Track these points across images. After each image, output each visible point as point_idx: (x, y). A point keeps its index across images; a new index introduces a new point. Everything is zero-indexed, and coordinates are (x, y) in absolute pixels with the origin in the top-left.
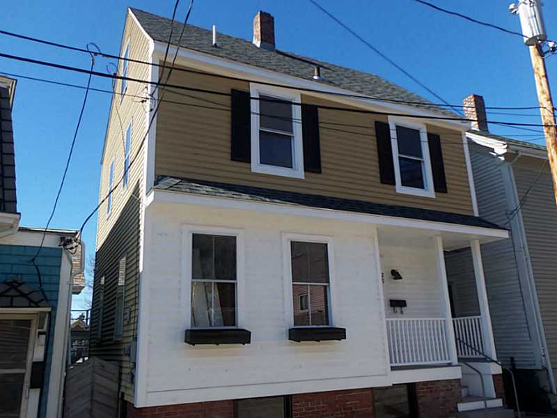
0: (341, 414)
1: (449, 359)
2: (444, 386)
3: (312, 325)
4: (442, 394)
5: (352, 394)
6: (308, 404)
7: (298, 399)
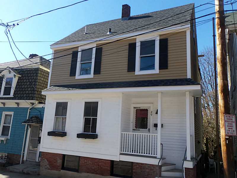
0: (97, 167)
1: (156, 155)
2: (149, 167)
3: (91, 133)
4: (147, 170)
5: (102, 161)
6: (85, 161)
7: (82, 158)
